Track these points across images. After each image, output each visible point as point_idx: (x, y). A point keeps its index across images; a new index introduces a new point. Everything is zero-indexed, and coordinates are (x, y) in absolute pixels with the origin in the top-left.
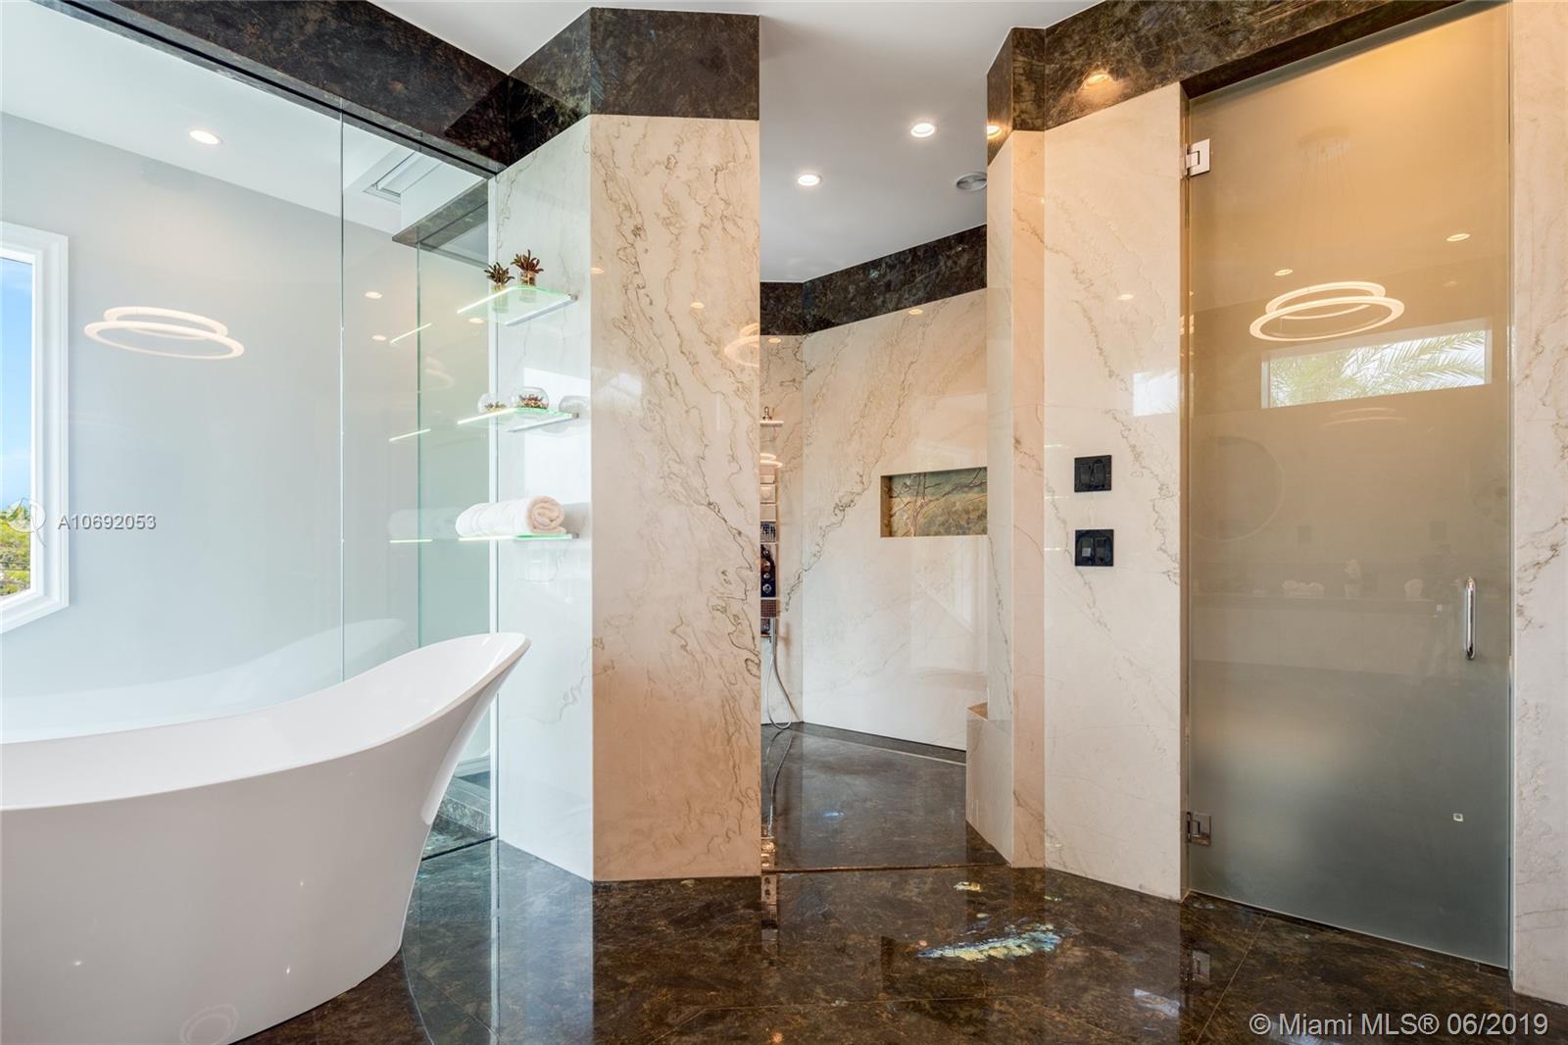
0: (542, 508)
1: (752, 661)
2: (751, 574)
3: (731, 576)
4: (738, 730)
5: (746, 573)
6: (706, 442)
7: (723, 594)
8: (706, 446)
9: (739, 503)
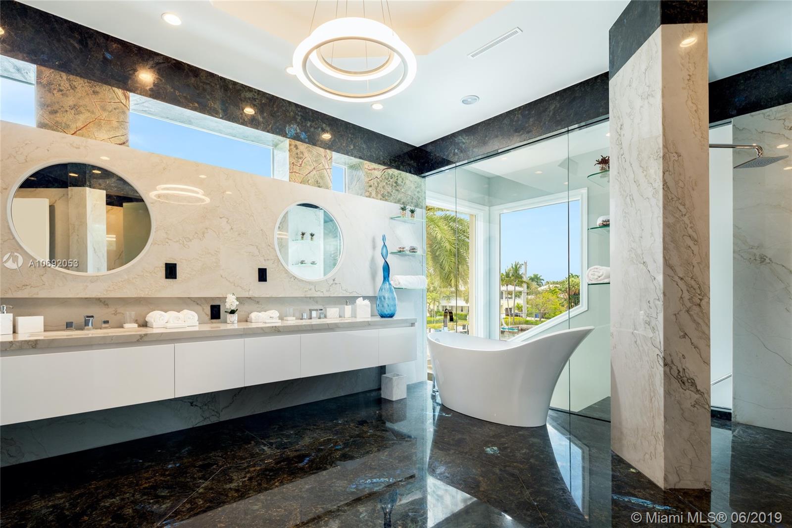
0: (594, 271)
1: (660, 356)
2: (659, 303)
3: (652, 304)
4: (654, 396)
5: (657, 302)
6: (643, 228)
7: (648, 314)
8: (643, 230)
9: (654, 261)
